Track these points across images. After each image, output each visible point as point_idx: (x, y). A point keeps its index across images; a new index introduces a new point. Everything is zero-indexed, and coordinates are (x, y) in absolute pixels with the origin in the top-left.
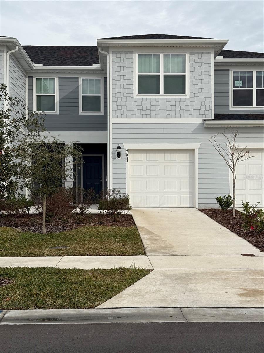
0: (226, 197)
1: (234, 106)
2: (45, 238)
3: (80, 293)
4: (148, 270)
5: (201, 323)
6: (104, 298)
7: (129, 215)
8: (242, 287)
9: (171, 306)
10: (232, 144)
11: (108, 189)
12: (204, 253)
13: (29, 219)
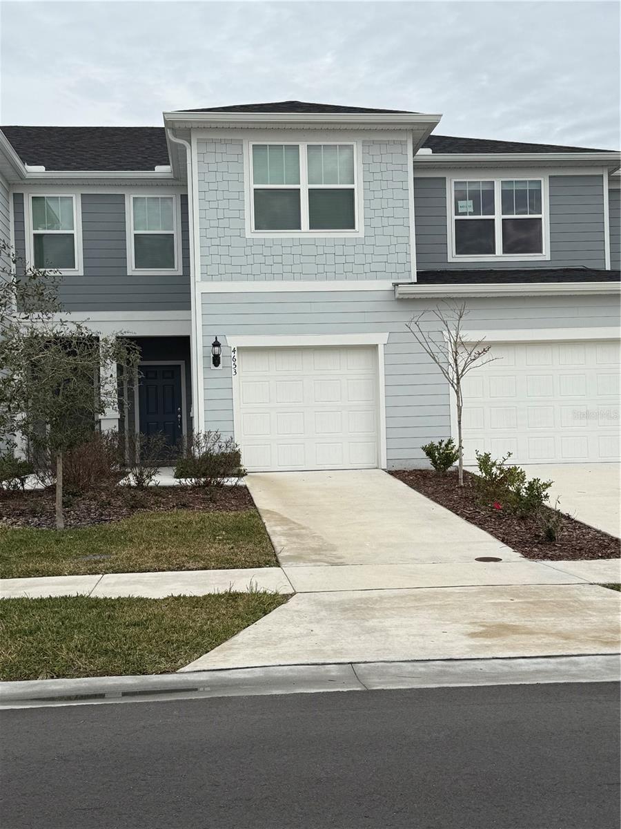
0: (443, 445)
1: (457, 253)
2: (62, 538)
3: (144, 644)
4: (284, 595)
5: (393, 690)
6: (196, 652)
7: (241, 487)
8: (475, 620)
9: (334, 662)
10: (454, 333)
11: (195, 432)
12: (400, 559)
13: (26, 500)
